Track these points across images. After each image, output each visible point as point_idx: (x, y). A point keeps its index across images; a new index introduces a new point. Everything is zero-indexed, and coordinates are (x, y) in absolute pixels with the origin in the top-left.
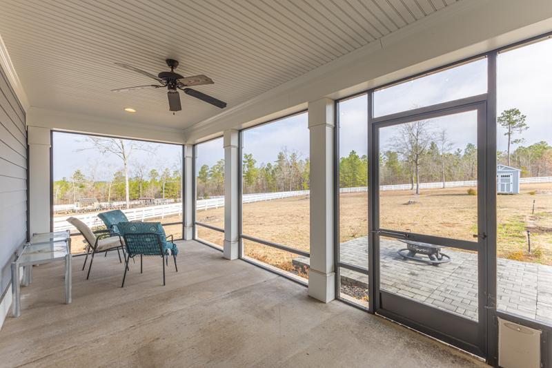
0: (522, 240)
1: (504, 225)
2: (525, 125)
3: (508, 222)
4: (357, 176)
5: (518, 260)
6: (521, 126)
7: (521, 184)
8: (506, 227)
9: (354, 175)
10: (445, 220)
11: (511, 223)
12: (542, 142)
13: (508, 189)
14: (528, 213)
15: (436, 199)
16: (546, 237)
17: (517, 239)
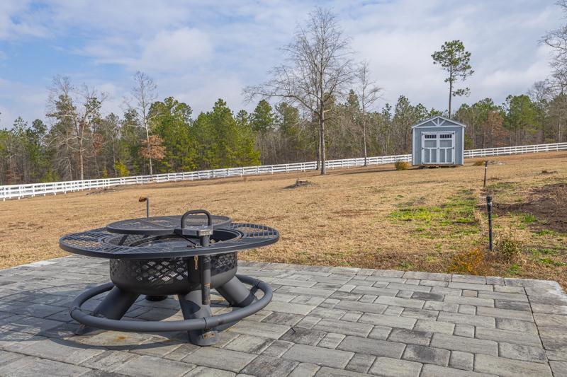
0: (473, 228)
1: (443, 206)
2: (469, 67)
3: (450, 201)
4: (228, 149)
5: (472, 273)
6: (464, 69)
7: (465, 158)
8: (446, 209)
9: (222, 147)
10: (346, 207)
11: (455, 202)
12: (488, 100)
13: (450, 159)
14: (477, 186)
15: (346, 178)
16: (510, 220)
17: (466, 228)
